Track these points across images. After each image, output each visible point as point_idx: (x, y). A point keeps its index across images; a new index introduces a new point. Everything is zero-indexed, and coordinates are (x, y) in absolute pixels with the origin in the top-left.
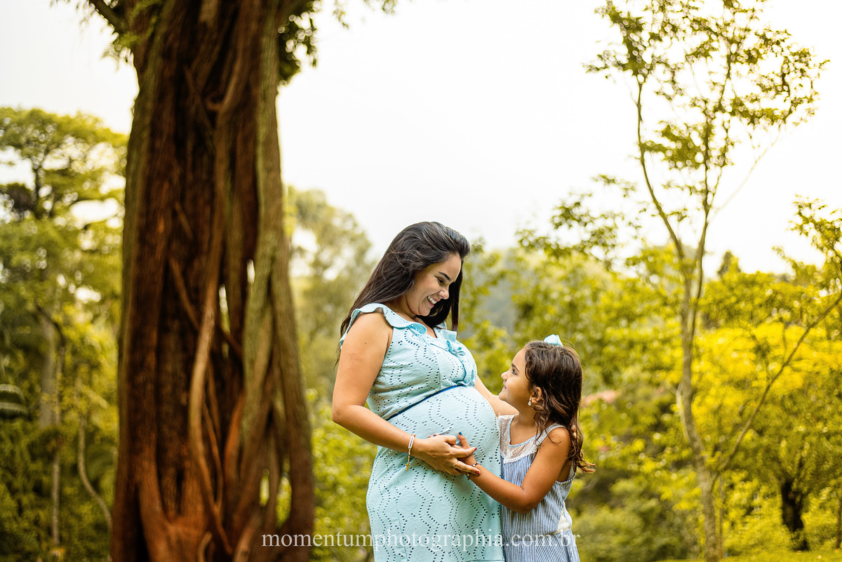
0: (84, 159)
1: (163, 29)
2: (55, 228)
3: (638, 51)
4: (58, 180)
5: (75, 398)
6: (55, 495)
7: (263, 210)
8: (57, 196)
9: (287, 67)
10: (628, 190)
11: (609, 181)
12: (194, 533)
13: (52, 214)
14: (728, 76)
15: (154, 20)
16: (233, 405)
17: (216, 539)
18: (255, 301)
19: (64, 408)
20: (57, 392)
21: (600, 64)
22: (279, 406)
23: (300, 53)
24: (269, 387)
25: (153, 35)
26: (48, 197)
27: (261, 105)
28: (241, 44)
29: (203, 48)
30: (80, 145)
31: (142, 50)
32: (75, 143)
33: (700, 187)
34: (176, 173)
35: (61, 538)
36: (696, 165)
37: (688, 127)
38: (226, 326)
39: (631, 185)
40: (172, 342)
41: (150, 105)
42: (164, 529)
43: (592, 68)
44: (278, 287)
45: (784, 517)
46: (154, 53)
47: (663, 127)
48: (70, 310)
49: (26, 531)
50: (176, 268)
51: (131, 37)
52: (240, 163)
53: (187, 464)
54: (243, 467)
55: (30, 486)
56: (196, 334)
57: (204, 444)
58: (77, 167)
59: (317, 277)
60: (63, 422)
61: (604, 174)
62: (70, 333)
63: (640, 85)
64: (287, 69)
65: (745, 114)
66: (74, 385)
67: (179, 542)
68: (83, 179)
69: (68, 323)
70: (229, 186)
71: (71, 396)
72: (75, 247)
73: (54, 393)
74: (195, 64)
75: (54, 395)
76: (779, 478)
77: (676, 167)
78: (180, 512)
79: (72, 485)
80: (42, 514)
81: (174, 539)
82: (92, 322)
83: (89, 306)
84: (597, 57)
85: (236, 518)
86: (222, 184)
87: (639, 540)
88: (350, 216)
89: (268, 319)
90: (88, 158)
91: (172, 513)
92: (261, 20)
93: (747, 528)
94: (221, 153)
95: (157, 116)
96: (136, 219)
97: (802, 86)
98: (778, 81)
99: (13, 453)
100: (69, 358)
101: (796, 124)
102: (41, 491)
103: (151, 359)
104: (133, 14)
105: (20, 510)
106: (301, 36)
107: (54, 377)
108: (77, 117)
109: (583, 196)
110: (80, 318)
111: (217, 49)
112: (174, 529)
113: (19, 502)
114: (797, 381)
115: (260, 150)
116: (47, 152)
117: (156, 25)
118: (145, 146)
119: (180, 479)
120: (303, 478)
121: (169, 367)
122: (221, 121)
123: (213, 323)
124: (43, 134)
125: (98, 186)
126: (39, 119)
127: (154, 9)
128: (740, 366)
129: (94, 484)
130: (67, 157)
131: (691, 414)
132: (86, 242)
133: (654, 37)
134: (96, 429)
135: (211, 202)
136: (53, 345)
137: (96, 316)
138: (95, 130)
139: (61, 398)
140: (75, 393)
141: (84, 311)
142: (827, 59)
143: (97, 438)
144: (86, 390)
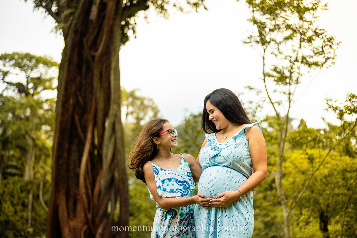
0: (47, 73)
1: (75, 22)
2: (34, 100)
3: (264, 36)
4: (36, 81)
5: (39, 168)
6: (30, 207)
7: (112, 96)
8: (35, 88)
9: (124, 39)
10: (258, 92)
11: (251, 88)
12: (80, 225)
13: (33, 95)
14: (300, 47)
15: (71, 18)
16: (98, 174)
17: (89, 228)
18: (107, 133)
19: (35, 172)
20: (32, 166)
21: (248, 41)
22: (117, 175)
23: (130, 33)
24: (113, 167)
25: (71, 24)
26: (31, 88)
27: (113, 53)
28: (106, 29)
29: (91, 30)
30: (45, 68)
31: (66, 30)
32: (43, 67)
33: (287, 92)
34: (78, 80)
35: (32, 224)
36: (286, 84)
37: (283, 68)
38: (96, 142)
39: (260, 91)
40: (74, 148)
41: (68, 52)
42: (68, 223)
43: (245, 43)
44: (117, 127)
45: (320, 227)
46: (71, 32)
47: (273, 68)
48: (38, 133)
49: (18, 221)
50: (77, 118)
51: (62, 25)
52: (104, 76)
53: (78, 197)
54: (101, 199)
55: (20, 202)
56: (84, 145)
57: (85, 189)
58: (44, 77)
59: (138, 123)
60: (34, 178)
61: (249, 86)
62: (39, 143)
63: (265, 50)
64: (124, 40)
65: (307, 63)
66: (39, 163)
67: (74, 228)
68: (45, 81)
69: (38, 138)
70: (99, 85)
72: (41, 108)
74: (87, 37)
76: (319, 211)
77: (278, 84)
78: (75, 216)
79: (37, 203)
80: (25, 214)
81: (72, 228)
82: (48, 138)
83: (46, 132)
84: (248, 38)
85: (97, 220)
86: (96, 84)
87: (263, 233)
88: (151, 100)
89: (113, 140)
90: (48, 73)
91: (71, 217)
92: (114, 19)
93: (306, 230)
94: (96, 72)
95: (71, 57)
96: (61, 98)
97: (330, 52)
98: (321, 50)
99: (13, 189)
100: (38, 153)
101: (327, 68)
102: (24, 205)
103: (65, 154)
104: (63, 16)
105: (16, 212)
106: (131, 27)
107: (31, 159)
108: (44, 57)
110: (43, 137)
111: (96, 31)
112: (72, 223)
113: (16, 209)
114: (326, 172)
115: (112, 72)
116: (32, 70)
117: (72, 20)
118: (66, 69)
119: (75, 203)
120: (125, 203)
121: (73, 158)
122: (96, 59)
123: (91, 141)
124: (31, 63)
125: (51, 84)
126: (29, 57)
127: (72, 14)
128: (303, 165)
129: (46, 203)
130: (40, 72)
131: (281, 185)
132: (46, 106)
133: (271, 30)
134: (47, 181)
135: (91, 92)
136: (31, 147)
137: (49, 136)
138: (51, 62)
139: (34, 168)
140: (39, 166)
141: (45, 134)
142: (340, 41)
143: (48, 185)
144: (44, 165)
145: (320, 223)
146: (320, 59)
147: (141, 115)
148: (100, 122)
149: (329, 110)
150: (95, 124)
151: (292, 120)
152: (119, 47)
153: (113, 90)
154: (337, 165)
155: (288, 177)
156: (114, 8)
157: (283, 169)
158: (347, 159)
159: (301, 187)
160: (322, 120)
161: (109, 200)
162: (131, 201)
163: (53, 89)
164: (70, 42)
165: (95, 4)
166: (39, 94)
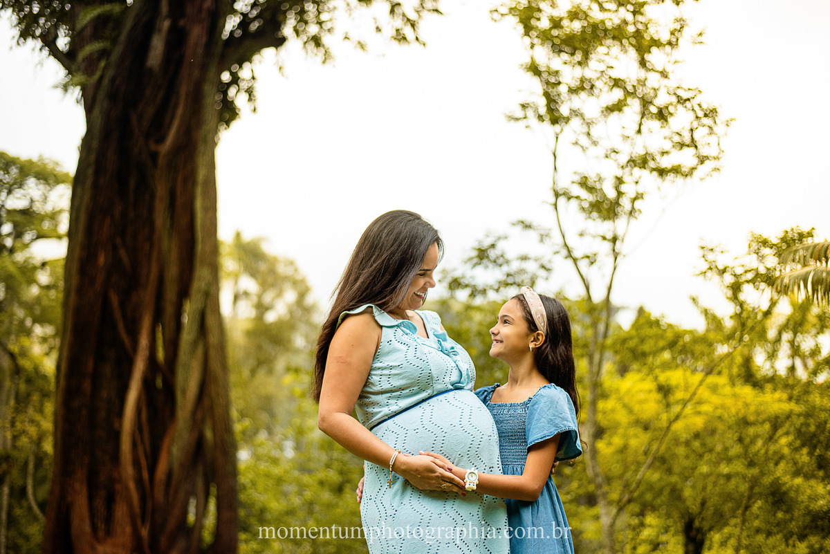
0: (45, 199)
1: (110, 73)
2: (14, 263)
3: (556, 103)
4: (18, 218)
5: (26, 424)
7: (199, 247)
8: (18, 234)
9: (228, 112)
10: (542, 236)
11: (527, 226)
13: (12, 251)
14: (639, 131)
15: (103, 64)
16: (164, 432)
18: (187, 336)
19: (15, 434)
20: (9, 418)
21: (520, 113)
22: (209, 434)
23: (241, 101)
24: (199, 415)
25: (101, 78)
26: (8, 235)
27: (201, 148)
28: (184, 89)
29: (148, 92)
30: (41, 187)
31: (90, 92)
32: (37, 185)
33: (609, 236)
34: (118, 209)
37: (600, 178)
38: (161, 355)
39: (546, 232)
40: (108, 370)
41: (95, 144)
42: (93, 549)
43: (513, 118)
44: (211, 321)
46: (101, 95)
47: (577, 178)
48: (25, 341)
50: (114, 299)
51: (80, 77)
52: (179, 201)
53: (118, 487)
54: (171, 491)
56: (130, 363)
57: (134, 469)
58: (38, 207)
59: (260, 318)
60: (14, 447)
61: (523, 220)
62: (25, 363)
63: (557, 135)
64: (227, 116)
66: (26, 412)
68: (42, 218)
69: (24, 353)
70: (168, 223)
71: (22, 422)
72: (31, 281)
73: (6, 419)
74: (140, 108)
75: (6, 421)
76: (682, 517)
77: (590, 218)
78: (109, 533)
79: (21, 507)
82: (47, 354)
83: (44, 340)
84: (519, 106)
85: (163, 540)
86: (161, 218)
88: (291, 263)
89: (200, 351)
90: (48, 199)
91: (101, 534)
92: (204, 68)
94: (161, 191)
95: (101, 154)
96: (77, 252)
97: (709, 143)
98: (687, 136)
100: (23, 387)
101: (701, 179)
103: (87, 385)
104: (82, 55)
106: (243, 85)
107: (7, 403)
108: (39, 160)
109: (499, 238)
110: (37, 350)
111: (162, 94)
112: (103, 550)
114: (699, 422)
115: (199, 191)
116: (10, 192)
117: (105, 68)
118: (89, 182)
119: (110, 501)
120: (229, 501)
121: (104, 394)
122: (161, 161)
123: (147, 352)
124: (6, 176)
125: (56, 226)
126: (3, 161)
127: (104, 53)
128: (645, 407)
129: (42, 506)
130: (28, 197)
131: (594, 453)
132: (44, 278)
133: (572, 91)
134: (46, 453)
135: (150, 237)
136: (8, 373)
137: (51, 349)
138: (56, 173)
139: (13, 424)
140: (27, 419)
141: (40, 343)
142: (733, 118)
143: (46, 462)
144: (38, 417)
145: (686, 545)
146: (686, 158)
147: (268, 298)
148: (169, 310)
149: (706, 274)
150: (158, 317)
151: (618, 309)
152: (216, 131)
153: (199, 234)
154: (723, 407)
155: (611, 436)
156: (204, 40)
157: (600, 417)
158: (747, 391)
159: (641, 458)
160: (692, 301)
161: (192, 493)
162: (243, 497)
163: (60, 237)
164: (99, 121)
165: (160, 30)
166: (27, 249)
